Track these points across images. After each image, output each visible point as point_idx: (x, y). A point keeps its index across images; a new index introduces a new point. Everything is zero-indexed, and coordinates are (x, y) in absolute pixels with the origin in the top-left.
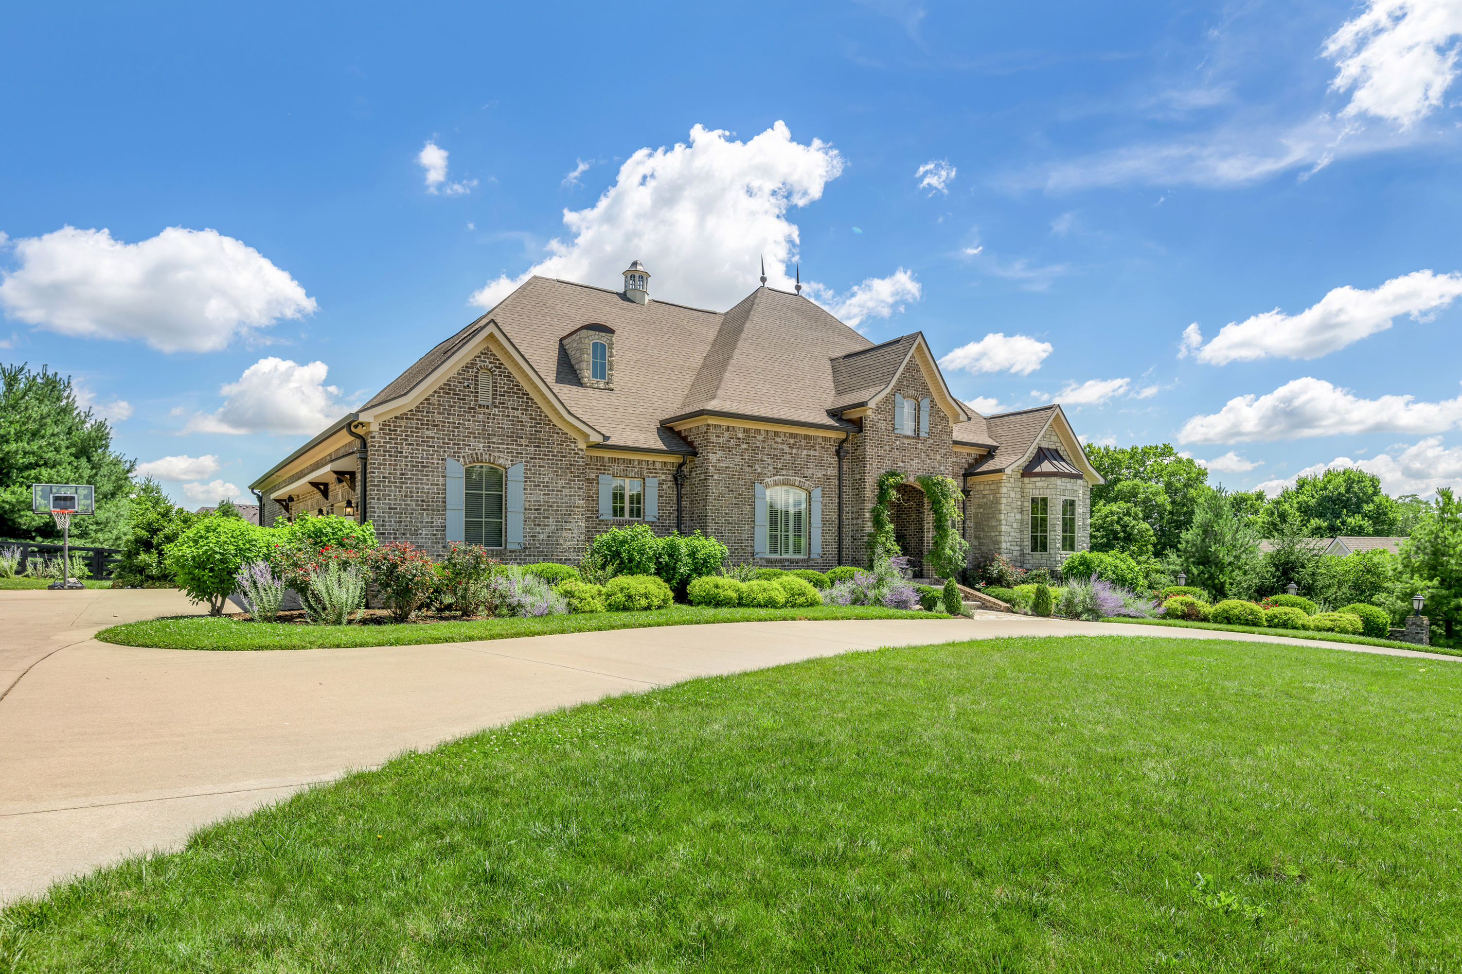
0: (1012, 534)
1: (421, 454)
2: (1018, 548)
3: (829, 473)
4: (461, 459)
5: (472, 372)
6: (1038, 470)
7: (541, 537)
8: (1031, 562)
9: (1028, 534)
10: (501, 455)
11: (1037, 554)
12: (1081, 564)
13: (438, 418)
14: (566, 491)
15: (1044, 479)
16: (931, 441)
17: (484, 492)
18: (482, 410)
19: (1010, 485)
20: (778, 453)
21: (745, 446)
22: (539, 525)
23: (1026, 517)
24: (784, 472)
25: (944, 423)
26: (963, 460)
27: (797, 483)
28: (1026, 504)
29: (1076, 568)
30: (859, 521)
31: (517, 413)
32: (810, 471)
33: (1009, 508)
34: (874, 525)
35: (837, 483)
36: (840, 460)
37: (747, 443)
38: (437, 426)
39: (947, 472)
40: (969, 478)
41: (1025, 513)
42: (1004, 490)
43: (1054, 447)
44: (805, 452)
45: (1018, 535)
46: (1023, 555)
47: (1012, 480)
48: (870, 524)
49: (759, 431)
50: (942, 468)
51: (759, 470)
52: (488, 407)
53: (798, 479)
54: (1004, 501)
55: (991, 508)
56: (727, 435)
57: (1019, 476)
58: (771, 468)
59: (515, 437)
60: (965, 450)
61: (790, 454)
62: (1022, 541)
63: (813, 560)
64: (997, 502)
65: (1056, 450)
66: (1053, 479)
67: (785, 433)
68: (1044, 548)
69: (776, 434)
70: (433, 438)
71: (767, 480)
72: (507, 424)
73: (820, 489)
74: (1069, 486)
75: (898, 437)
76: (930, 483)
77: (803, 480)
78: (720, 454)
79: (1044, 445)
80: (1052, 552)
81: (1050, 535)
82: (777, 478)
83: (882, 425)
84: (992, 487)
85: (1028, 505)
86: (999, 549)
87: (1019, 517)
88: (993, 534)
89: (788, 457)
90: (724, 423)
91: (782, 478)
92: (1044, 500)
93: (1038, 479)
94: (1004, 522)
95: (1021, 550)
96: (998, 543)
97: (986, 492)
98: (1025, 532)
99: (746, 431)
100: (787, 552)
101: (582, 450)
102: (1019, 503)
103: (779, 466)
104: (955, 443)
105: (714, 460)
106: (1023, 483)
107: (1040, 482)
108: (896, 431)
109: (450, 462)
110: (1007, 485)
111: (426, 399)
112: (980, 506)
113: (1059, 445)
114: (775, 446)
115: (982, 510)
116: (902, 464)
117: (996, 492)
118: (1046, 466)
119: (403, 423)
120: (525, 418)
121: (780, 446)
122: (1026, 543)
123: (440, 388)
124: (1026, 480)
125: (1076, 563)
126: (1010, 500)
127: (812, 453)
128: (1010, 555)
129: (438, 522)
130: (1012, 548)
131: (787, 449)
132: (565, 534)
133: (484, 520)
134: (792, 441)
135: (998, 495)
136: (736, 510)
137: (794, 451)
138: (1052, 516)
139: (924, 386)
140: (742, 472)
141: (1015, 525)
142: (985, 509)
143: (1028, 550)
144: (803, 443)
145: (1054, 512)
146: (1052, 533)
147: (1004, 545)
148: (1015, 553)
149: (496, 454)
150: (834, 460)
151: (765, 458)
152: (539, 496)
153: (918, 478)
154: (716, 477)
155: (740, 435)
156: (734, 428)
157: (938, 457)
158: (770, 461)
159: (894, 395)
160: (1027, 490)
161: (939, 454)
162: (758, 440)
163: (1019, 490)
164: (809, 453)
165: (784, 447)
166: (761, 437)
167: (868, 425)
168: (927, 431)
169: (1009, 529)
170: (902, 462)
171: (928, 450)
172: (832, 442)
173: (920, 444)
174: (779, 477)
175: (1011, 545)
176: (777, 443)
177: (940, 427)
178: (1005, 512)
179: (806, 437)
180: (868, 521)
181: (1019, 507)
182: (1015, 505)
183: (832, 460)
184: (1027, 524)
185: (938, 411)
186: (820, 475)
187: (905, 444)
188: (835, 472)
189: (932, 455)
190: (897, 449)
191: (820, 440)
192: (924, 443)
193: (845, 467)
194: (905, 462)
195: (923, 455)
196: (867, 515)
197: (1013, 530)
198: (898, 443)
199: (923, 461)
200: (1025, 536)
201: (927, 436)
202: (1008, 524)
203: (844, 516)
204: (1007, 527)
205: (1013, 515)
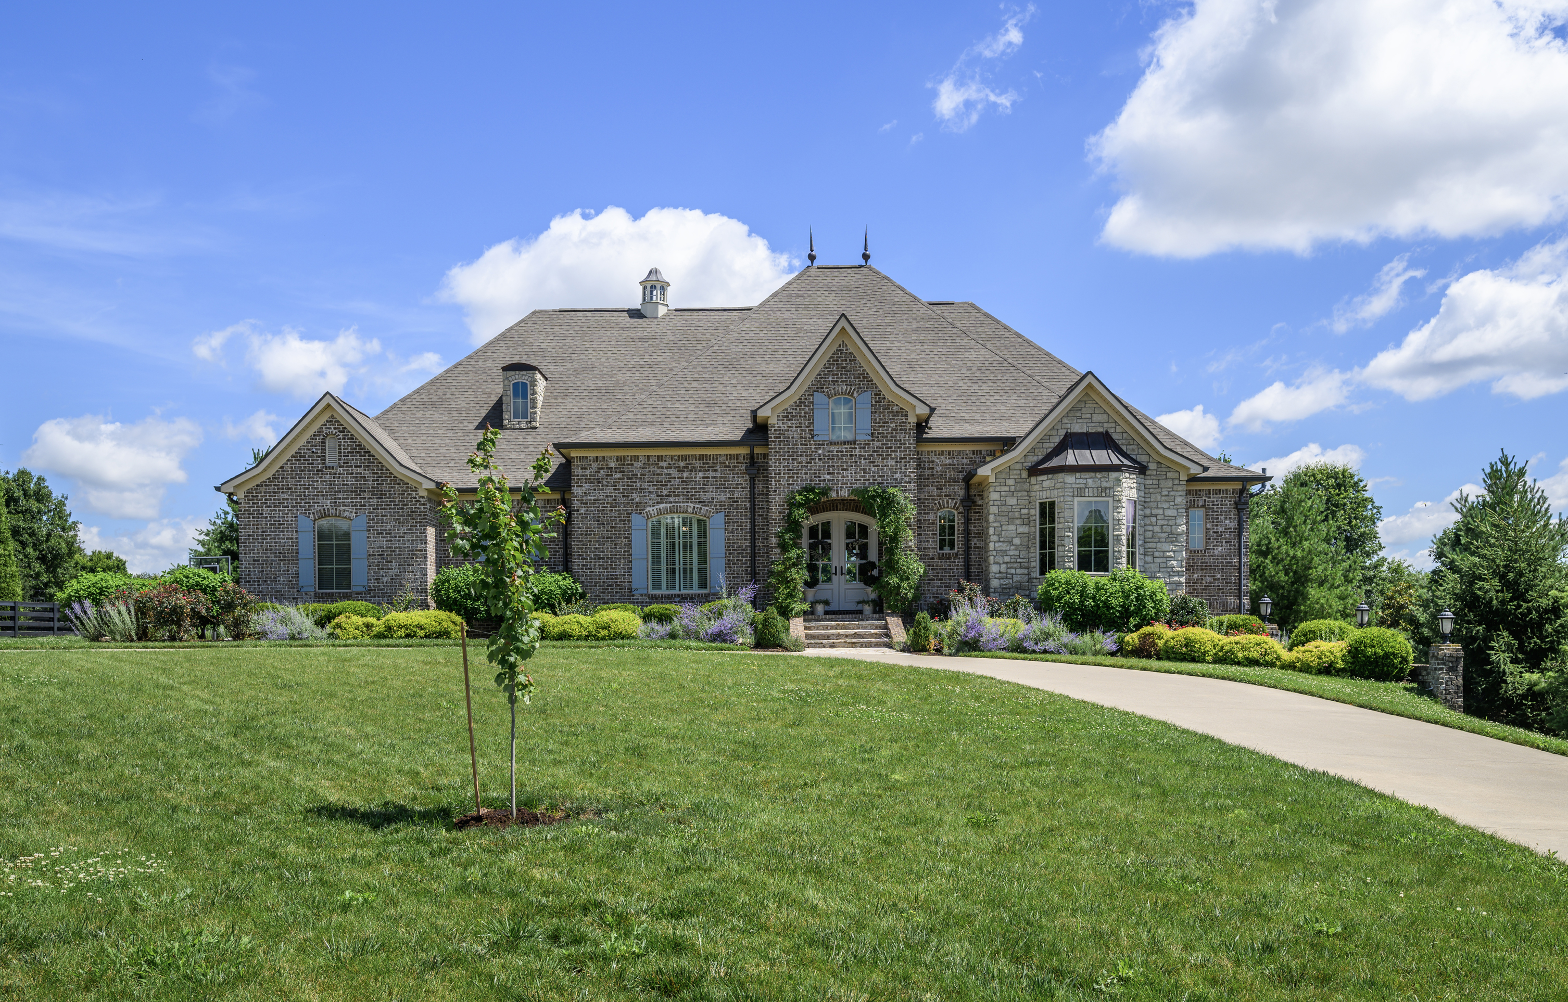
0: (1011, 553)
1: (277, 514)
2: (1026, 571)
3: (736, 495)
4: (311, 515)
5: (319, 439)
7: (385, 579)
8: (1040, 588)
9: (1034, 552)
10: (346, 508)
11: (1045, 578)
13: (291, 482)
14: (407, 537)
15: (1050, 476)
16: (876, 444)
17: (334, 542)
18: (328, 471)
19: (1007, 489)
20: (662, 479)
21: (618, 475)
22: (383, 569)
23: (1033, 529)
24: (672, 499)
25: (898, 419)
26: (965, 461)
27: (690, 510)
28: (1032, 512)
31: (359, 470)
32: (709, 496)
33: (1004, 519)
35: (748, 505)
36: (752, 480)
37: (621, 472)
38: (290, 489)
39: (907, 479)
41: (1032, 524)
42: (994, 496)
44: (701, 474)
45: (1023, 554)
46: (1030, 580)
47: (1011, 482)
49: (638, 457)
50: (898, 476)
51: (637, 500)
52: (333, 468)
53: (692, 505)
54: (993, 510)
56: (595, 466)
57: (1025, 474)
58: (653, 496)
59: (358, 492)
61: (679, 478)
62: (1030, 562)
63: (714, 594)
65: (1102, 434)
66: (1060, 475)
67: (672, 457)
69: (660, 458)
70: (287, 499)
71: (648, 509)
72: (351, 481)
73: (723, 514)
74: (1092, 483)
75: (820, 445)
77: (701, 506)
78: (586, 486)
81: (1059, 552)
82: (661, 506)
83: (795, 433)
85: (1036, 512)
87: (1024, 529)
89: (677, 481)
90: (591, 453)
91: (668, 505)
92: (1052, 504)
93: (1044, 477)
94: (995, 538)
95: (1029, 574)
98: (1032, 550)
99: (619, 459)
101: (423, 497)
102: (1025, 511)
103: (665, 493)
105: (580, 493)
106: (1028, 483)
107: (1046, 481)
108: (815, 438)
109: (301, 518)
110: (998, 489)
111: (282, 467)
113: (1112, 425)
114: (659, 471)
116: (828, 477)
118: (1060, 459)
119: (263, 489)
120: (367, 474)
121: (666, 471)
122: (1033, 564)
123: (292, 456)
124: (1033, 480)
126: (1005, 508)
127: (711, 474)
128: (1007, 582)
129: (293, 570)
130: (1013, 571)
131: (674, 473)
132: (407, 576)
133: (334, 566)
134: (682, 464)
136: (609, 544)
137: (685, 475)
138: (1061, 526)
139: (864, 377)
140: (614, 504)
141: (1017, 541)
143: (1035, 573)
144: (698, 464)
145: (1063, 520)
146: (1060, 548)
147: (994, 568)
148: (1016, 578)
149: (342, 508)
150: (744, 480)
151: (645, 485)
152: (383, 542)
154: (582, 511)
155: (613, 465)
156: (604, 457)
157: (891, 462)
158: (651, 489)
159: (812, 395)
160: (1033, 494)
161: (892, 459)
162: (636, 468)
163: (1026, 494)
164: (707, 474)
165: (671, 471)
166: (640, 464)
167: (772, 433)
168: (870, 432)
169: (1005, 547)
170: (829, 474)
171: (872, 455)
172: (741, 459)
173: (858, 450)
174: (664, 505)
175: (1008, 568)
176: (662, 468)
177: (893, 425)
178: (995, 525)
179: (703, 457)
180: (775, 547)
181: (1027, 516)
182: (1017, 515)
183: (741, 480)
184: (1035, 538)
185: (890, 404)
186: (723, 499)
187: (832, 452)
188: (746, 493)
189: (879, 461)
190: (820, 459)
191: (723, 459)
192: (864, 448)
193: (761, 486)
194: (833, 473)
195: (863, 462)
196: (774, 540)
197: (1012, 547)
198: (820, 452)
199: (864, 469)
200: (1033, 555)
201: (870, 438)
202: (1002, 539)
203: (759, 543)
204: (1000, 544)
205: (1012, 527)
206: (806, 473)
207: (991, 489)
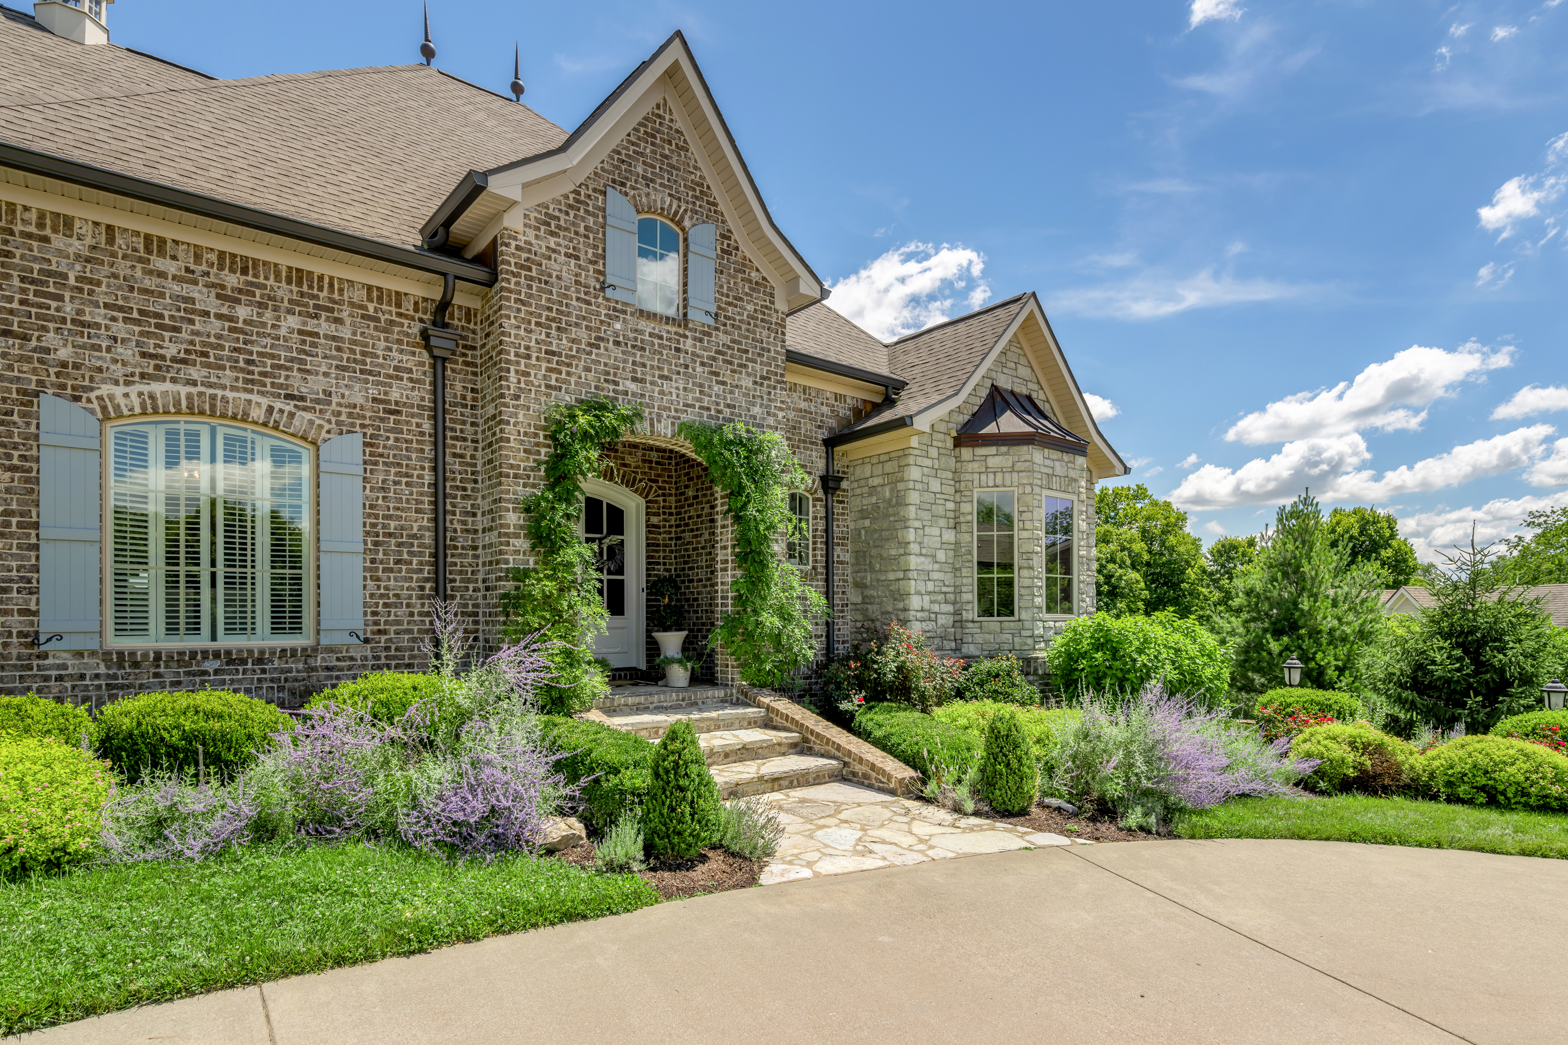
0: (935, 576)
2: (950, 608)
3: (395, 395)
6: (991, 429)
8: (979, 638)
9: (970, 577)
11: (993, 623)
12: (1098, 647)
15: (1004, 449)
16: (724, 338)
19: (928, 462)
20: (165, 307)
23: (967, 537)
24: (195, 373)
25: (760, 299)
26: (825, 409)
27: (257, 414)
28: (966, 508)
29: (1083, 655)
30: (492, 537)
32: (316, 383)
33: (926, 515)
34: (533, 547)
35: (427, 426)
36: (439, 363)
39: (771, 421)
40: (839, 450)
41: (964, 527)
42: (914, 473)
43: (1025, 392)
44: (293, 322)
45: (948, 578)
46: (959, 623)
47: (934, 452)
48: (522, 544)
49: (69, 222)
50: (756, 410)
51: (64, 353)
53: (265, 402)
54: (914, 497)
55: (887, 516)
57: (950, 442)
58: (127, 352)
60: (830, 386)
61: (219, 317)
62: (958, 591)
63: (330, 650)
64: (899, 501)
65: (1029, 398)
66: (1024, 449)
68: (1007, 607)
71: (105, 390)
73: (358, 439)
74: (1059, 469)
75: (621, 312)
76: (716, 439)
77: (289, 407)
79: (1004, 383)
80: (1024, 616)
81: (1021, 578)
82: (157, 388)
83: (564, 269)
84: (889, 468)
85: (970, 510)
86: (905, 610)
87: (949, 536)
88: (891, 576)
89: (215, 326)
91: (184, 390)
93: (992, 450)
94: (914, 548)
95: (957, 613)
96: (900, 596)
97: (876, 481)
98: (965, 572)
100: (239, 624)
102: (950, 506)
103: (171, 350)
104: (794, 357)
106: (958, 459)
107: (995, 457)
108: (610, 293)
110: (920, 461)
112: (863, 514)
113: (1035, 387)
114: (150, 283)
115: (867, 523)
116: (632, 387)
117: (896, 479)
118: (1009, 423)
121: (174, 287)
122: (967, 597)
124: (966, 453)
125: (1085, 645)
126: (929, 497)
127: (323, 326)
128: (930, 626)
130: (936, 608)
134: (232, 280)
135: (901, 486)
137: (242, 312)
138: (1025, 534)
139: (701, 191)
141: (941, 556)
142: (874, 520)
143: (971, 612)
144: (287, 290)
145: (1028, 525)
146: (1025, 573)
147: (915, 602)
148: (942, 620)
150: (418, 360)
151: (99, 316)
153: (685, 429)
157: (747, 382)
158: (121, 329)
159: (604, 193)
160: (968, 477)
161: (749, 375)
162: (60, 253)
163: (950, 475)
164: (311, 325)
165: (197, 292)
166: (75, 246)
167: (509, 257)
168: (713, 309)
169: (926, 564)
170: (634, 379)
171: (714, 359)
172: (408, 307)
173: (689, 342)
174: (168, 386)
175: (932, 602)
176: (162, 275)
177: (750, 307)
178: (917, 524)
179: (298, 276)
180: (517, 536)
181: (952, 515)
182: (940, 510)
183: (409, 361)
184: (970, 553)
185: (745, 265)
186: (359, 400)
187: (641, 332)
188: (422, 394)
189: (726, 374)
190: (617, 343)
191: (359, 295)
192: (701, 341)
193: (459, 386)
194: (642, 381)
195: (699, 369)
196: (513, 518)
197: (936, 566)
198: (618, 326)
199: (701, 385)
200: (965, 581)
201: (711, 322)
202: (924, 551)
203: (455, 523)
204: (922, 559)
205: (936, 532)
206: (588, 369)
207: (911, 460)
